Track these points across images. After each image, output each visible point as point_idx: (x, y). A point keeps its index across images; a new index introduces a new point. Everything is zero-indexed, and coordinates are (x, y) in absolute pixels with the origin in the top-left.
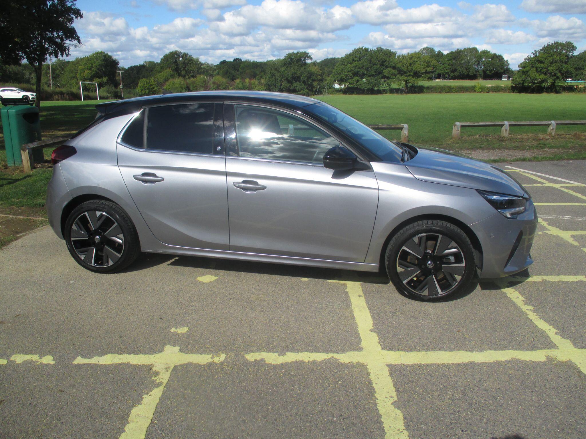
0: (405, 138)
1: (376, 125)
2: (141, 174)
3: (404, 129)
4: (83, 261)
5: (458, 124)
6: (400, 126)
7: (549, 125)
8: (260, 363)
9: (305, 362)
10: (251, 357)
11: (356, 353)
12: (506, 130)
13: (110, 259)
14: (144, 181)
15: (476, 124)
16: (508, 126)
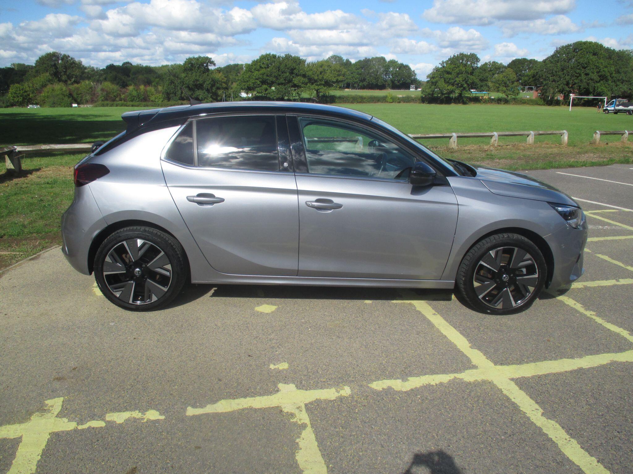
1: (331, 138)
2: (196, 195)
3: (358, 141)
4: (118, 298)
6: (355, 139)
7: (491, 137)
8: (389, 391)
9: (433, 386)
10: (378, 385)
11: (474, 371)
12: (454, 142)
13: (153, 294)
14: (200, 203)
16: (456, 137)
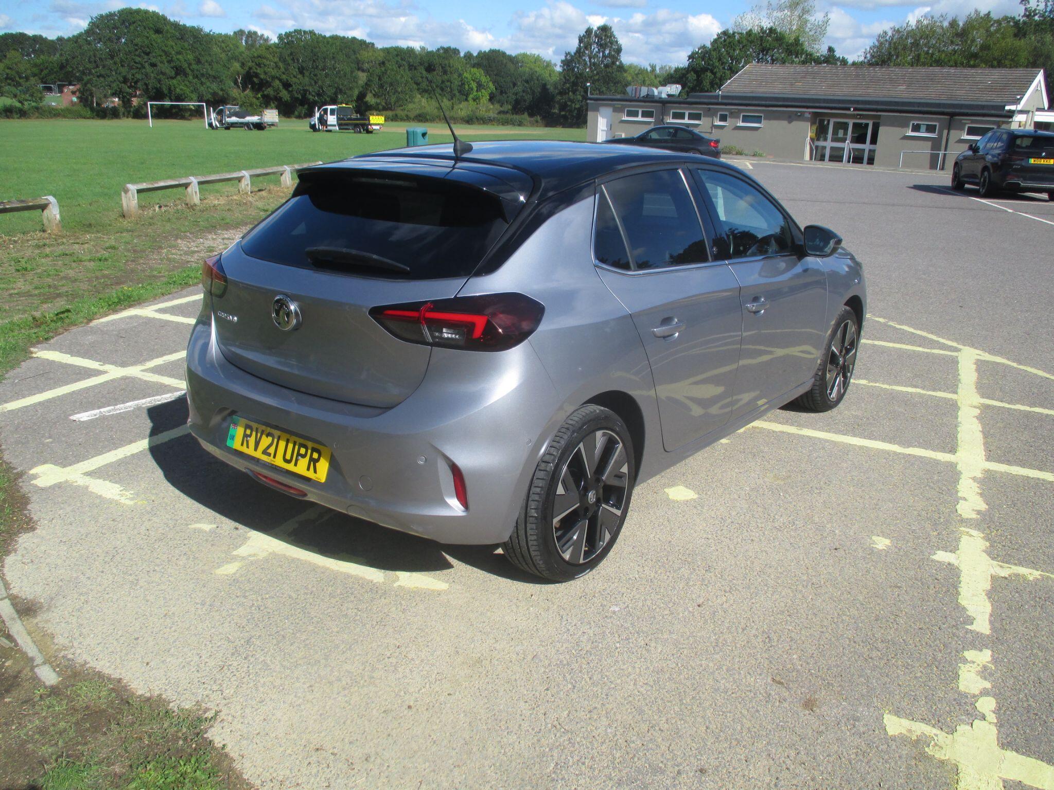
0: (57, 224)
3: (50, 206)
4: (568, 562)
5: (133, 188)
6: (42, 202)
7: (239, 179)
11: (960, 466)
13: (606, 530)
15: (156, 185)
16: (197, 184)
